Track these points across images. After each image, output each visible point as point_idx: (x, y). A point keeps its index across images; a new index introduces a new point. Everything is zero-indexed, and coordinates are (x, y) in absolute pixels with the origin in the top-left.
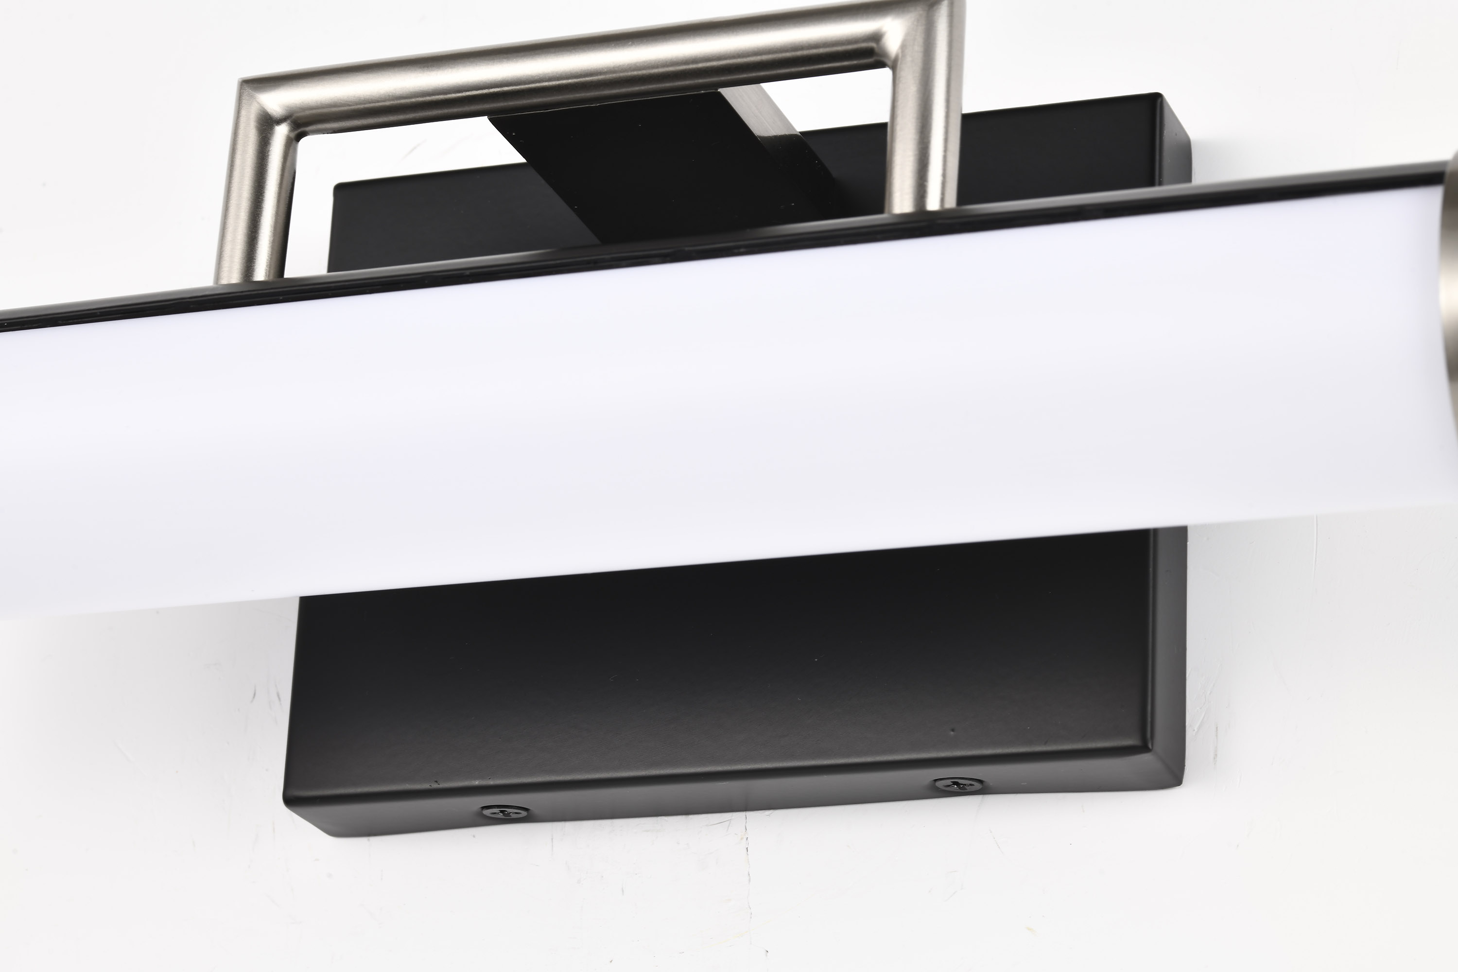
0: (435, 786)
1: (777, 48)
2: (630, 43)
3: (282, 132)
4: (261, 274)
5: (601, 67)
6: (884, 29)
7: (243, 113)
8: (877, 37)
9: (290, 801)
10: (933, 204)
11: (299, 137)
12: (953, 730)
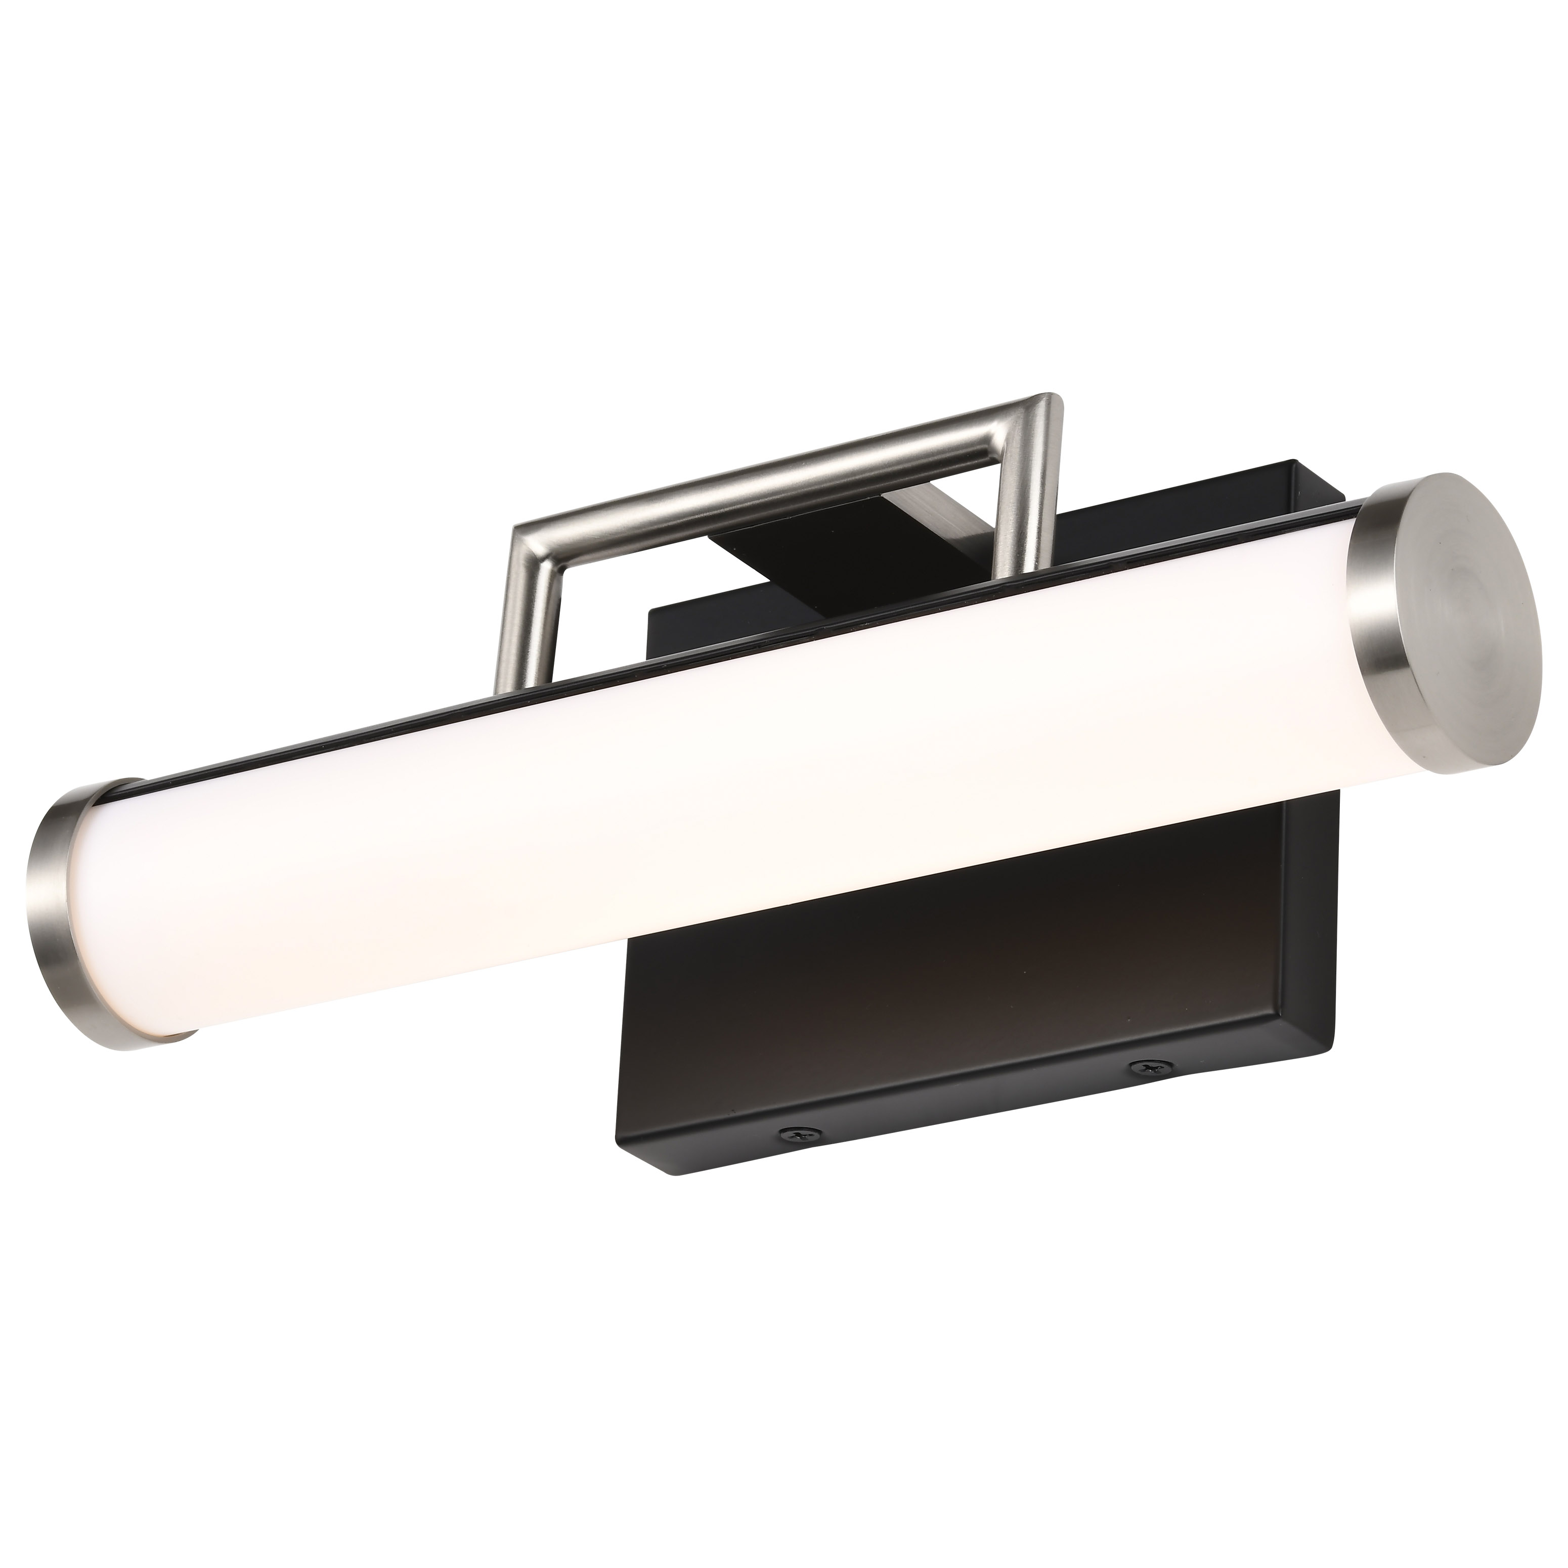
0: (732, 1115)
1: (914, 456)
2: (804, 464)
3: (546, 567)
4: (531, 682)
5: (783, 486)
6: (992, 432)
7: (515, 553)
8: (987, 439)
9: (622, 1141)
10: (1029, 567)
11: (562, 570)
12: (1129, 1018)
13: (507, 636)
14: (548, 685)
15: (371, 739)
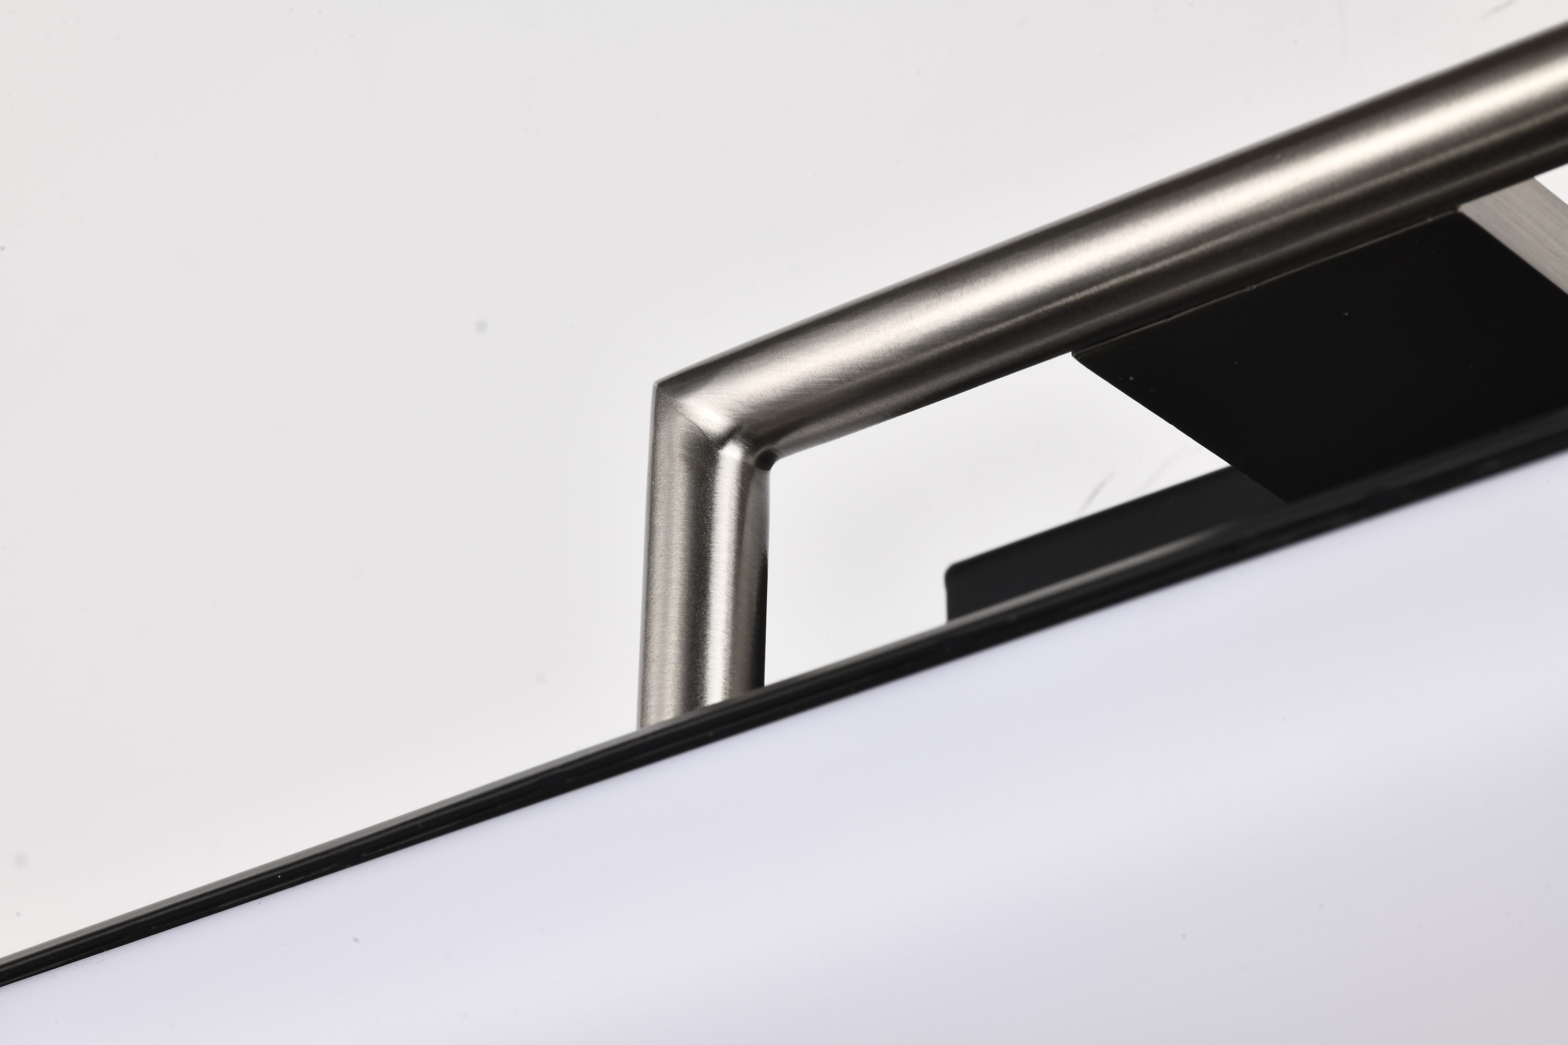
3: (731, 458)
11: (766, 462)
13: (657, 608)
14: (757, 692)
15: (378, 851)
